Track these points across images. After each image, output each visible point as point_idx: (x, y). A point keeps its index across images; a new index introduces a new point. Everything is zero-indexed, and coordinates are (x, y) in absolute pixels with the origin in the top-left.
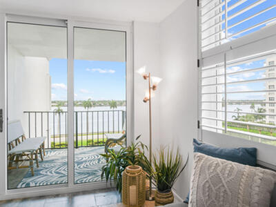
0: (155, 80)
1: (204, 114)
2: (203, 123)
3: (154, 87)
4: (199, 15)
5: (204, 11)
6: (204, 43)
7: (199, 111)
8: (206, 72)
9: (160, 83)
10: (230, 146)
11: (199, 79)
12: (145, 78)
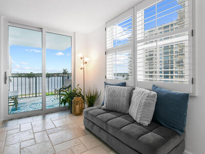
0: (86, 60)
1: (108, 73)
2: (107, 76)
3: (86, 63)
5: (108, 33)
6: (108, 46)
7: (106, 71)
8: (109, 56)
9: (89, 61)
11: (106, 59)
12: (81, 58)
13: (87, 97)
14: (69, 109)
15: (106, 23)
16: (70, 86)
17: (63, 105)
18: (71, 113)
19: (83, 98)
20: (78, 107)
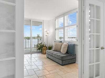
0: (48, 32)
1: (56, 37)
2: (56, 39)
4: (55, 22)
5: (56, 22)
6: (56, 27)
7: (55, 37)
8: (57, 31)
9: (49, 33)
10: (59, 41)
11: (55, 32)
12: (46, 31)
13: (48, 47)
14: (41, 52)
15: (56, 18)
16: (41, 43)
17: (39, 50)
18: (42, 53)
19: (47, 48)
20: (44, 51)
